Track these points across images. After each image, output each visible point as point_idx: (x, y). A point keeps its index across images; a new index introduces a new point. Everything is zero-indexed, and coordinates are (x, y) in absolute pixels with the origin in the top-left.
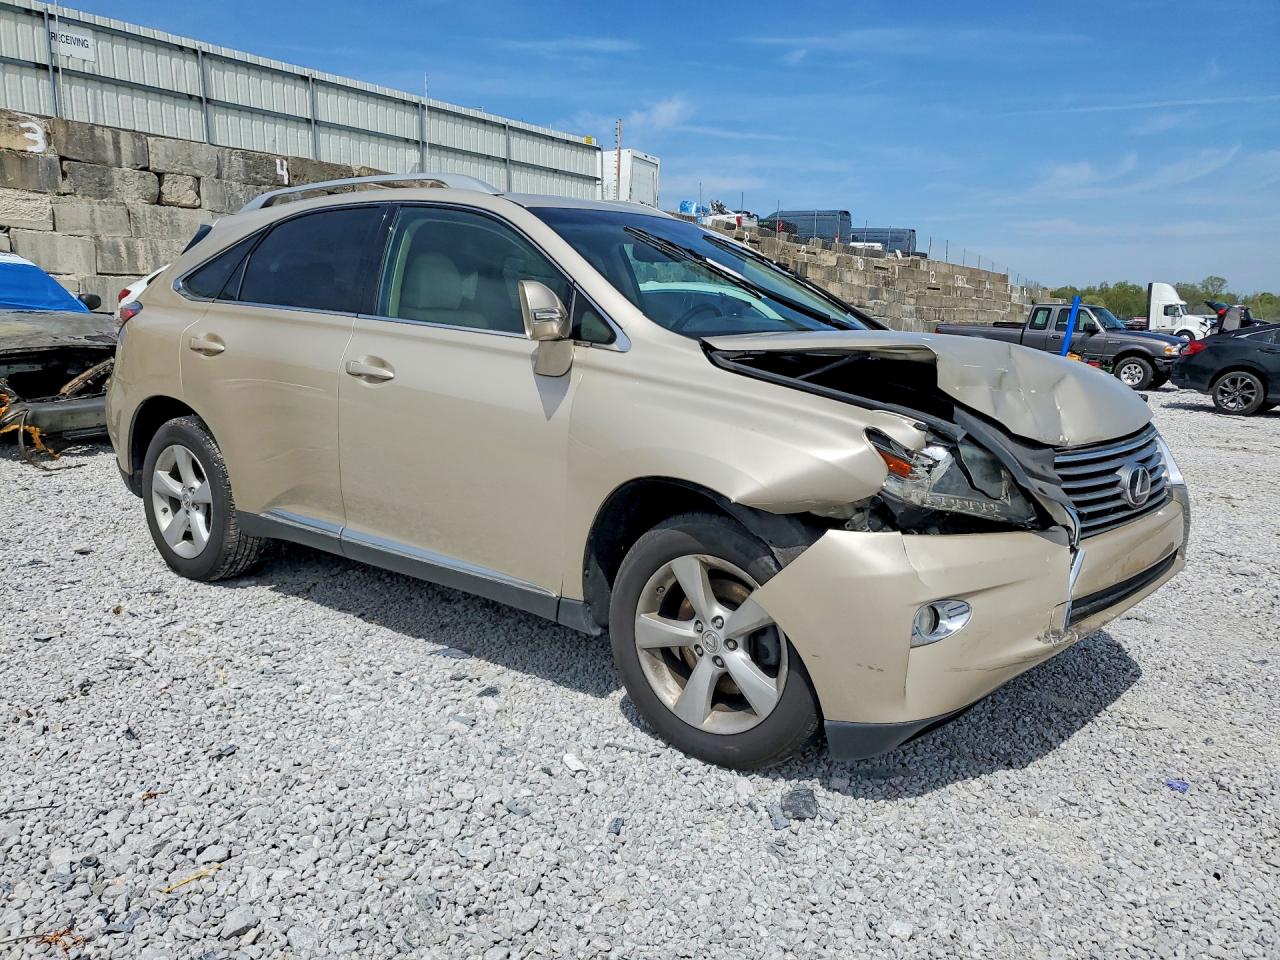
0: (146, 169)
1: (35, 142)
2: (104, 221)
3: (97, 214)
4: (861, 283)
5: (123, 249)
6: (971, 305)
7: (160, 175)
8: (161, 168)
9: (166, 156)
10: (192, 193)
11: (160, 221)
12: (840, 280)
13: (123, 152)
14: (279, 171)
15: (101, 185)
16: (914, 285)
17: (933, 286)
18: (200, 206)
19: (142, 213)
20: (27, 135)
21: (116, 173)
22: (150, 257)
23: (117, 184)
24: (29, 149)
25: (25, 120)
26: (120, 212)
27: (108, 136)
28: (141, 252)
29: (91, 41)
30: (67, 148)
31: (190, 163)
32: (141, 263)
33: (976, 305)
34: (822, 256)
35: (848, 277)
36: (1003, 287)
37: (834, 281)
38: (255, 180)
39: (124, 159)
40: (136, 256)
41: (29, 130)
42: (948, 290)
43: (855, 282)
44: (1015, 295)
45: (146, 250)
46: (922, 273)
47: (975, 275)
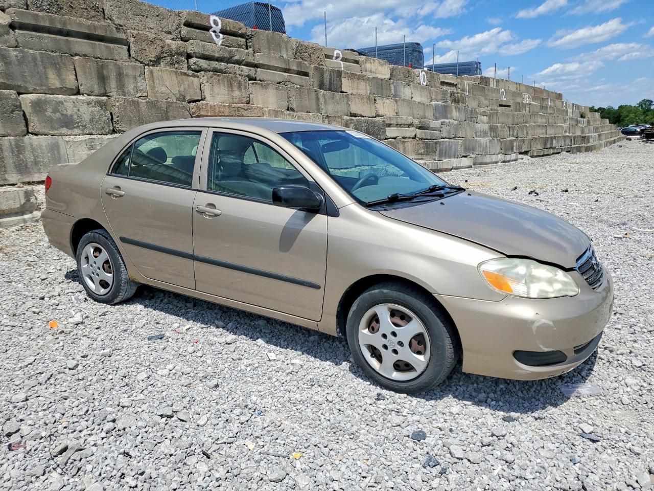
4: (425, 100)
6: (540, 120)
12: (395, 96)
16: (486, 102)
17: (503, 104)
33: (544, 120)
34: (368, 66)
35: (406, 92)
36: (560, 104)
37: (387, 97)
42: (520, 107)
43: (417, 99)
44: (570, 111)
46: (493, 90)
47: (538, 93)
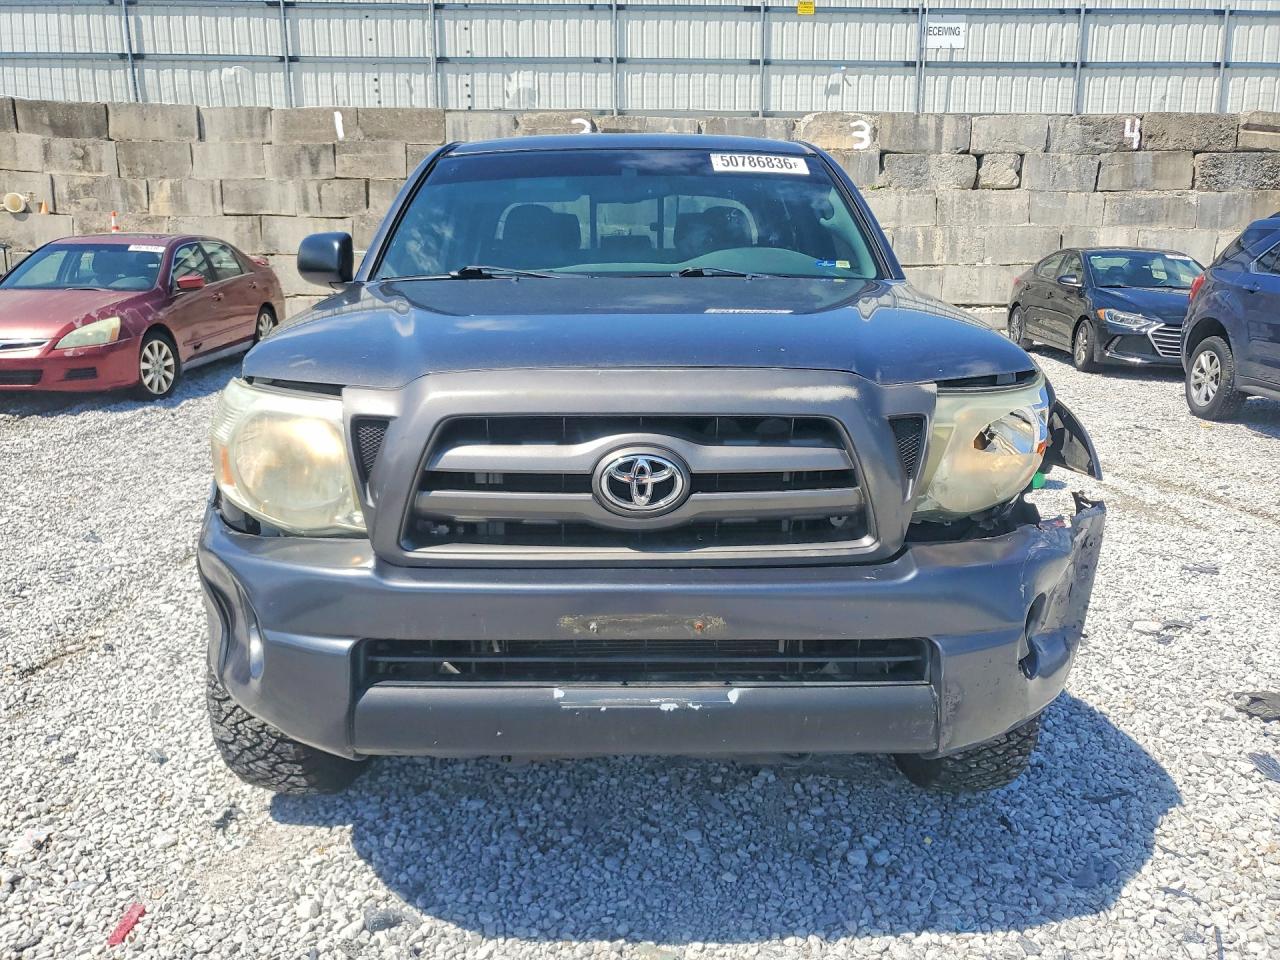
0: (967, 152)
1: (862, 140)
2: (909, 211)
3: (905, 204)
5: (920, 239)
7: (979, 157)
8: (980, 149)
9: (989, 134)
10: (1012, 172)
11: (969, 207)
13: (945, 137)
14: (1127, 134)
15: (916, 174)
18: (1019, 186)
19: (950, 199)
20: (857, 134)
21: (933, 160)
22: (947, 245)
23: (933, 171)
24: (856, 147)
25: (855, 119)
26: (929, 200)
27: (932, 123)
28: (939, 242)
29: (963, 26)
30: (890, 141)
31: (1015, 140)
32: (936, 253)
38: (1094, 148)
39: (944, 143)
40: (933, 246)
41: (859, 128)
45: (944, 239)
